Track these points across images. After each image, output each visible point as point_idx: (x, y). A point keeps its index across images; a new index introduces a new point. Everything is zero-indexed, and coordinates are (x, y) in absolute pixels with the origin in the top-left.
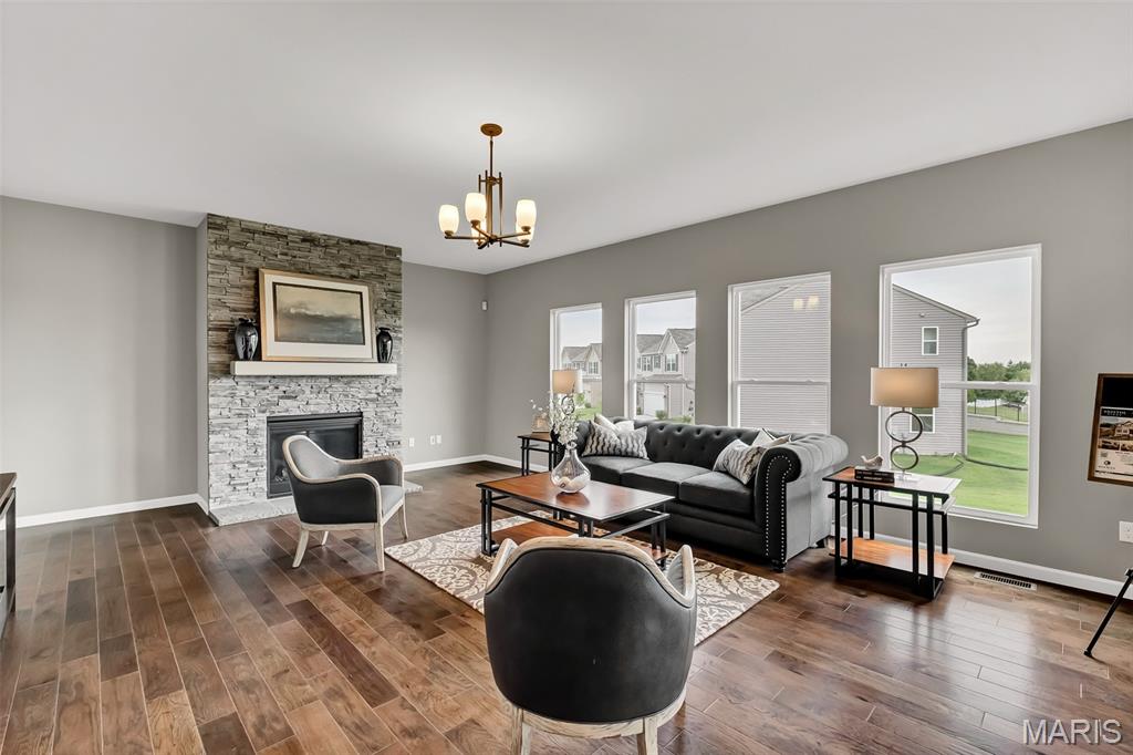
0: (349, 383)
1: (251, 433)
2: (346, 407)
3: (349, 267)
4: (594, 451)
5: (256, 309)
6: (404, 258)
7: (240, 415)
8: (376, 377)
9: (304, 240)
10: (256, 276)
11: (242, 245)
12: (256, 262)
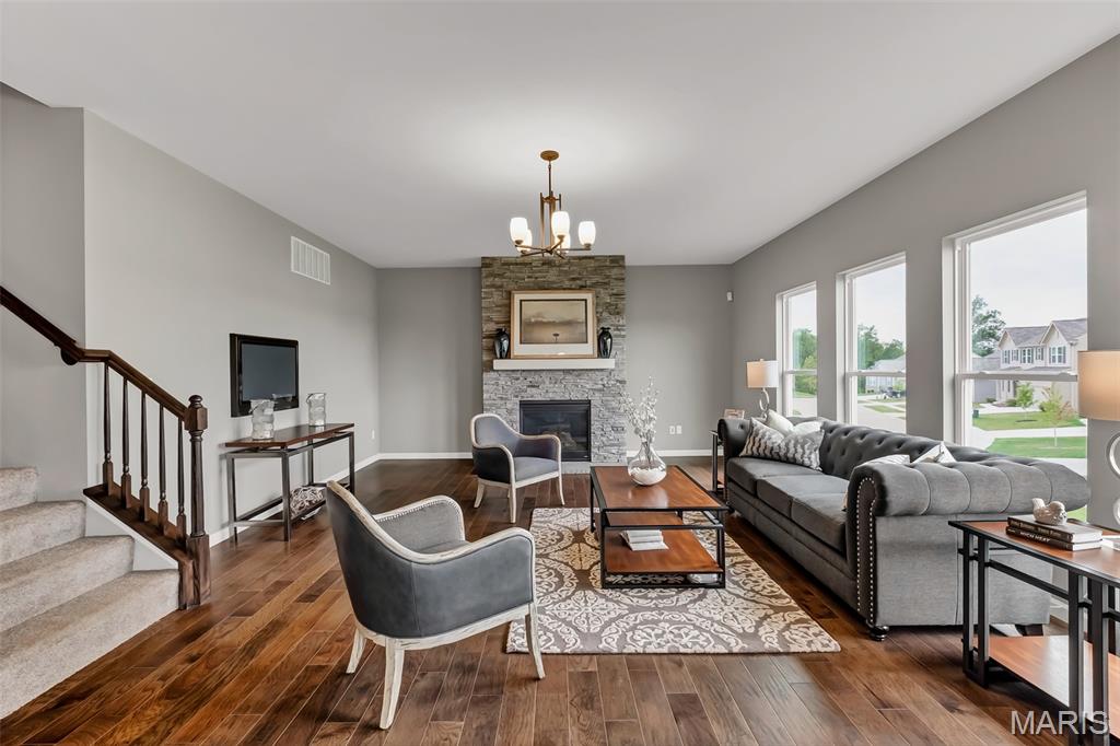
0: (579, 375)
1: (510, 412)
2: (576, 396)
3: (578, 279)
4: (749, 452)
5: (508, 322)
6: (628, 262)
7: (502, 398)
8: (602, 370)
9: (543, 264)
10: (509, 296)
11: (500, 276)
12: (511, 287)
